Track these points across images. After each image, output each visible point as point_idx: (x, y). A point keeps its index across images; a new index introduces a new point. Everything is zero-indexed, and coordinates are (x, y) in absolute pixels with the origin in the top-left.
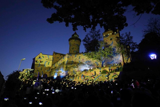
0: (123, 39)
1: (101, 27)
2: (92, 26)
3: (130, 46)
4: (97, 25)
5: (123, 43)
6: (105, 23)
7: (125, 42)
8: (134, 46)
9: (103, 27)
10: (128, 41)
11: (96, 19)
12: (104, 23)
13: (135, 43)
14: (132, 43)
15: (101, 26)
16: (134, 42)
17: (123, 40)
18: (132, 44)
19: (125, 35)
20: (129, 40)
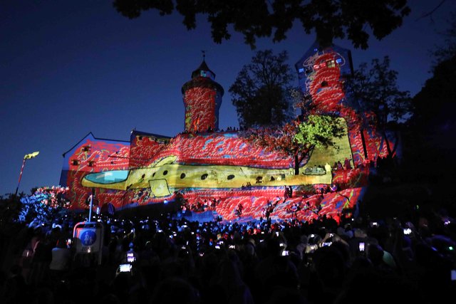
0: (365, 81)
1: (308, 32)
2: (274, 30)
3: (388, 102)
4: (290, 26)
5: (365, 93)
6: (321, 17)
7: (370, 90)
8: (402, 105)
9: (313, 30)
10: (382, 88)
11: (288, 6)
12: (316, 16)
13: (405, 93)
14: (395, 92)
15: (308, 27)
16: (401, 90)
17: (364, 85)
18: (393, 98)
19: (370, 67)
20: (384, 84)
